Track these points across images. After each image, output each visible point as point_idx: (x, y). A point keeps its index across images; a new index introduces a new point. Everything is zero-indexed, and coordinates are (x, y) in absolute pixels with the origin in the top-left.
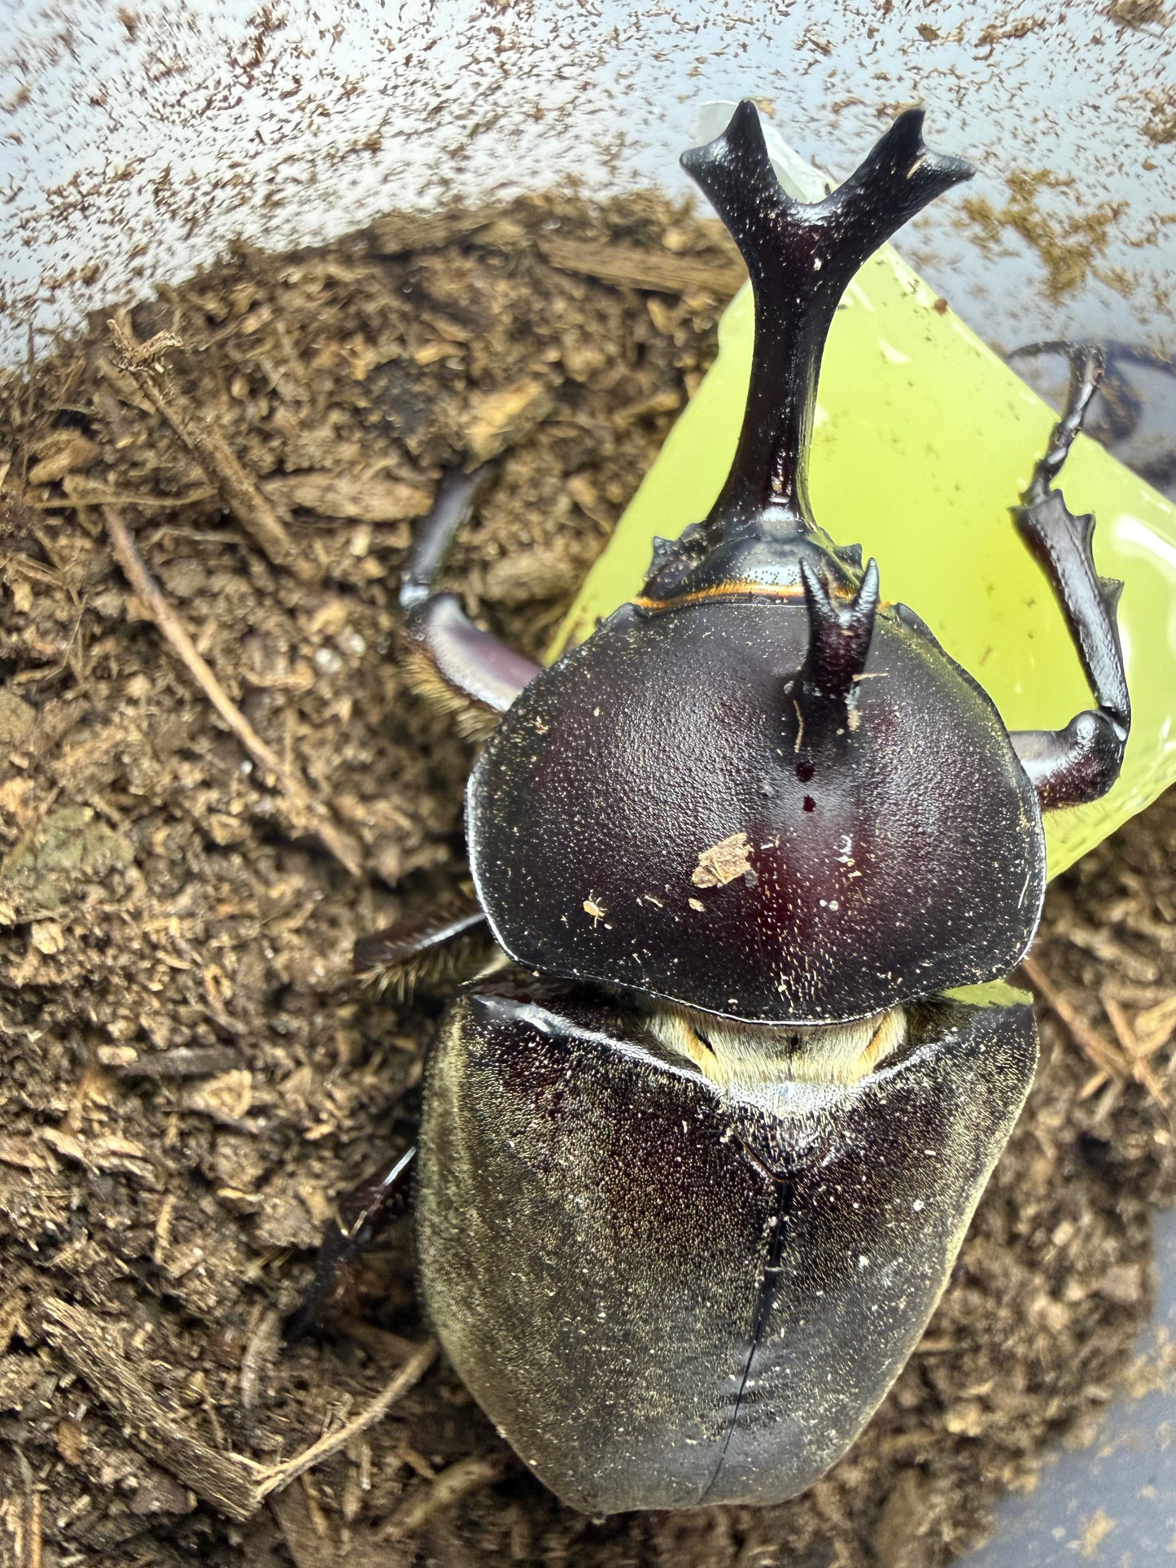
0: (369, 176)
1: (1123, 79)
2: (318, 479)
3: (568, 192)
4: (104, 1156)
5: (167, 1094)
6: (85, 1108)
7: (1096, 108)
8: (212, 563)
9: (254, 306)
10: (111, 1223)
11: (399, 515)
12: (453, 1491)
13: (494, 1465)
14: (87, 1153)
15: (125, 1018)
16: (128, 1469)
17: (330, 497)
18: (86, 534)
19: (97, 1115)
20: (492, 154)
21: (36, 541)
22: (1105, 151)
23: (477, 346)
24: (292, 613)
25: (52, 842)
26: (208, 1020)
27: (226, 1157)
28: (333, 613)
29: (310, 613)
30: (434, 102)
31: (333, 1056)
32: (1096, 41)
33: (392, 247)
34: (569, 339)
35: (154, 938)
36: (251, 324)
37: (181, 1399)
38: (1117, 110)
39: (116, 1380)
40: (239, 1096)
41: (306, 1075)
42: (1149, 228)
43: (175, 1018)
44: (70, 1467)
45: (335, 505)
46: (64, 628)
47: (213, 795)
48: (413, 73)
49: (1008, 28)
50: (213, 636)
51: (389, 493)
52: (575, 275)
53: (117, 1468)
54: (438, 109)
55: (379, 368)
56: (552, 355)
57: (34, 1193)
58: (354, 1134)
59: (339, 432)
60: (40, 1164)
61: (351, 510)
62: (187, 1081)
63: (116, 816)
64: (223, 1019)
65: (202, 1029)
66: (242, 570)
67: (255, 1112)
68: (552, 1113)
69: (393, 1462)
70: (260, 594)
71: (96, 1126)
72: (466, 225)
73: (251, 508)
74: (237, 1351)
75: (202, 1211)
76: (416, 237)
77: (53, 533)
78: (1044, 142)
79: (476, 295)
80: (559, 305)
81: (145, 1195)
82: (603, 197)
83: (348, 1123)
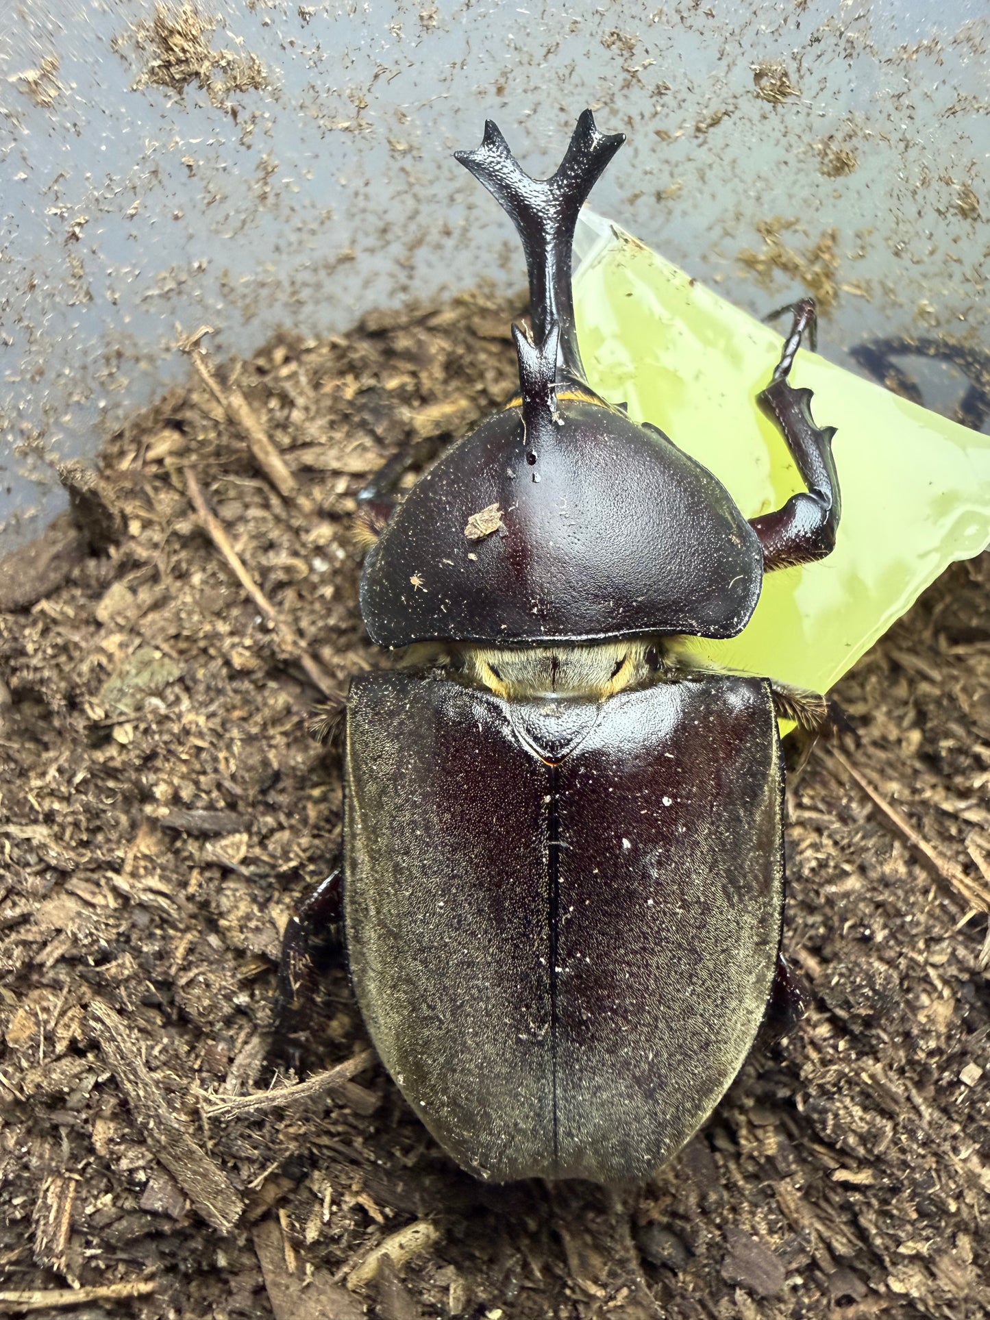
0: (354, 283)
1: (792, 138)
2: (317, 450)
3: (486, 290)
4: (145, 890)
5: (192, 847)
6: (136, 858)
7: (786, 163)
8: (248, 500)
9: (287, 360)
10: (145, 949)
11: (367, 469)
12: (401, 1246)
13: (435, 1223)
14: (132, 887)
15: (164, 780)
16: (141, 1163)
17: (322, 458)
18: (176, 489)
19: (142, 863)
20: (430, 265)
21: (146, 494)
22: (806, 193)
23: (424, 375)
24: (297, 532)
25: (133, 671)
26: (219, 786)
27: (227, 896)
28: (323, 532)
29: (307, 531)
30: (381, 224)
31: (305, 821)
32: (765, 118)
33: (372, 326)
34: (490, 375)
35: (188, 727)
36: (284, 371)
37: (183, 1103)
38: (800, 161)
39: (136, 1074)
40: (238, 848)
41: (286, 835)
42: (859, 242)
43: (197, 783)
44: (99, 1158)
45: (327, 464)
46: (156, 546)
47: (236, 640)
48: (361, 202)
49: (709, 121)
50: (246, 545)
51: (361, 456)
52: (493, 339)
53: (132, 1161)
54: (384, 231)
55: (361, 392)
56: (479, 387)
57: (95, 918)
58: (315, 879)
59: (332, 424)
60: (103, 902)
61: (335, 465)
62: (204, 836)
63: (174, 654)
64: (228, 784)
65: (215, 794)
66: (266, 506)
67: (245, 861)
68: (397, 737)
69: (349, 1201)
70: (277, 519)
71: (142, 871)
72: (418, 314)
73: (267, 453)
74: (225, 1060)
75: (210, 945)
76: (388, 322)
77: (156, 489)
78: (766, 197)
79: (420, 343)
80: (483, 357)
81: (171, 932)
82: (510, 293)
83: (311, 867)
